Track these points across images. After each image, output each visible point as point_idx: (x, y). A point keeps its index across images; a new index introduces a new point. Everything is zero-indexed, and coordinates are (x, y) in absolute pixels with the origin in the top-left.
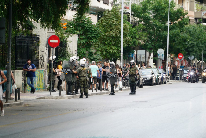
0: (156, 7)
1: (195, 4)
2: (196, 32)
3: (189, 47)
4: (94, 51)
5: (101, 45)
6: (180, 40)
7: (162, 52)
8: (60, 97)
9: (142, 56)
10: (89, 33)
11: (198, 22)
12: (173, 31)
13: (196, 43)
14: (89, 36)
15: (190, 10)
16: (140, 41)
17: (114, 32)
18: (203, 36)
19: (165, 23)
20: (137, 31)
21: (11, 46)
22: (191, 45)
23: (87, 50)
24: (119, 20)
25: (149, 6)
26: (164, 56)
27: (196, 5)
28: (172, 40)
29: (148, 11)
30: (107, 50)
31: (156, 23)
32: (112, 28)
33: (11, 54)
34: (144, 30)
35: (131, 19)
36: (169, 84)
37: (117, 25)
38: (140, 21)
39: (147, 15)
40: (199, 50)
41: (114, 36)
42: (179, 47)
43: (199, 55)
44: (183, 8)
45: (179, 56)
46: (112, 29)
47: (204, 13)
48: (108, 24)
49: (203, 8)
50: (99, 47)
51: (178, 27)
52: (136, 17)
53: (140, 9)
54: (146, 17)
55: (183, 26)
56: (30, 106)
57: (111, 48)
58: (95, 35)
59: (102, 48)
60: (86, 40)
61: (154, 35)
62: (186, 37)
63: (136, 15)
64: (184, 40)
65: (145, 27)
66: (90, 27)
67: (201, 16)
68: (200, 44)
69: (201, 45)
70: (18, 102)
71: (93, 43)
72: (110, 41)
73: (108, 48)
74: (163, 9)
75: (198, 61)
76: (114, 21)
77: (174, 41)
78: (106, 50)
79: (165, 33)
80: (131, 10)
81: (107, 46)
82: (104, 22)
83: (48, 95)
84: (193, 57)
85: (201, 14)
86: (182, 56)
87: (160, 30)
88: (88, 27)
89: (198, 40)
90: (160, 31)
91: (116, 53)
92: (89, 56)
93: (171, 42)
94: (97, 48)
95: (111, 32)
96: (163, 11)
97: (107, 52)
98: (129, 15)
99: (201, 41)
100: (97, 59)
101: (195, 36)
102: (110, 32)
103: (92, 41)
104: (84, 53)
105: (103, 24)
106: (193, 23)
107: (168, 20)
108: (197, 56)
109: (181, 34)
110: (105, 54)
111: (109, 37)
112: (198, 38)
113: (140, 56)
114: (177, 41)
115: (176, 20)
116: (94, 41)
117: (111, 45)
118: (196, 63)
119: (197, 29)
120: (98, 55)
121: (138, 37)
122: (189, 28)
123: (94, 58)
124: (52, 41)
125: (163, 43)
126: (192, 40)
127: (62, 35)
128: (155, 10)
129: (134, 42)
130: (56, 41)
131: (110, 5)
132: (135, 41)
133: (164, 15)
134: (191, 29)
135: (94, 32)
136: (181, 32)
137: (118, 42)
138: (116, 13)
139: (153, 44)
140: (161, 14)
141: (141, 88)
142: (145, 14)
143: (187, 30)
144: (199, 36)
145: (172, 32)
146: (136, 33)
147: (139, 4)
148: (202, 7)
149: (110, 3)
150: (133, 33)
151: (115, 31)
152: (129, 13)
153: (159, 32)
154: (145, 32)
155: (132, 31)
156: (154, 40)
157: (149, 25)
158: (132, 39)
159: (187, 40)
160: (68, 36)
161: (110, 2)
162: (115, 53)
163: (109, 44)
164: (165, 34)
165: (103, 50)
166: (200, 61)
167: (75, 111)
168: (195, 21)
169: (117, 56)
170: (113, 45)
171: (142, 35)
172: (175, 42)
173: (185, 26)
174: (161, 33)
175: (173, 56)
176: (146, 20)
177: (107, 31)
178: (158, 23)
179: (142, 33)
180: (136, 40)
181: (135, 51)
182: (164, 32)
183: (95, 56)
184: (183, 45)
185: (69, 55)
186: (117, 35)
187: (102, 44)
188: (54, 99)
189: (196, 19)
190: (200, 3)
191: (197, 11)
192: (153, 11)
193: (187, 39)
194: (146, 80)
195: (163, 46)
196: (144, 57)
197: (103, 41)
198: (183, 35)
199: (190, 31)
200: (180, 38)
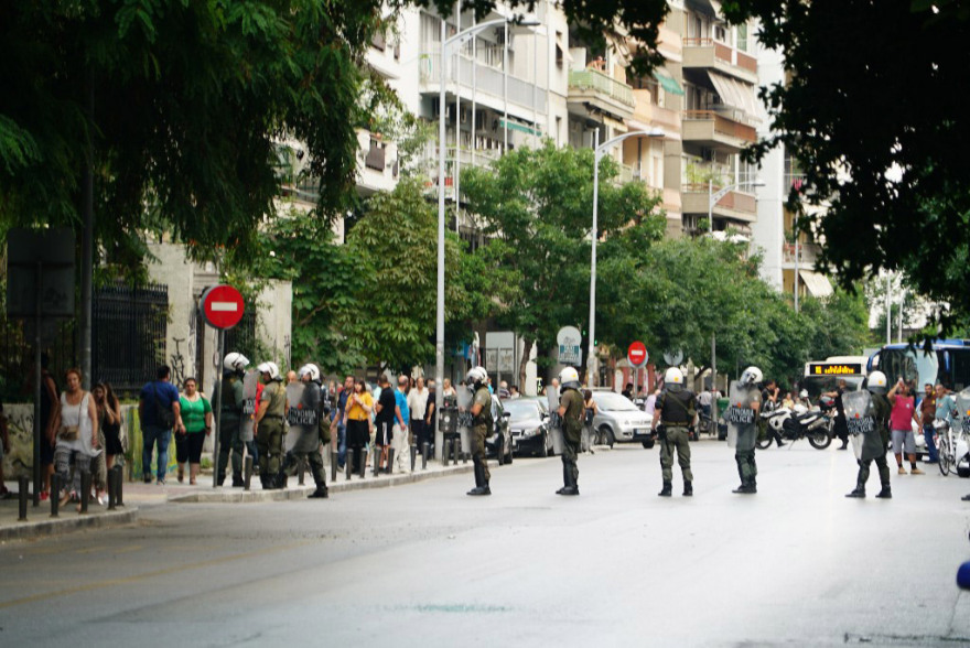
0: (549, 179)
1: (683, 164)
2: (692, 265)
3: (666, 320)
4: (337, 336)
5: (361, 316)
6: (636, 294)
7: (574, 340)
8: (248, 496)
9: (503, 353)
10: (324, 276)
11: (694, 228)
12: (609, 262)
13: (691, 307)
14: (324, 284)
15: (665, 186)
16: (496, 300)
17: (406, 268)
18: (715, 280)
19: (579, 236)
20: (484, 265)
21: (89, 323)
22: (673, 311)
23: (316, 332)
24: (424, 227)
25: (526, 174)
26: (580, 351)
27: (688, 168)
28: (607, 294)
29: (522, 193)
30: (381, 332)
31: (550, 235)
32: (401, 256)
33: (89, 350)
34: (508, 261)
35: (462, 220)
36: (601, 452)
37: (416, 244)
38: (492, 229)
39: (515, 207)
40: (701, 331)
41: (407, 283)
42: (630, 319)
43: (702, 349)
44: (642, 178)
45: (634, 352)
46: (399, 260)
47: (719, 197)
48: (384, 241)
49: (711, 177)
50: (353, 321)
51: (629, 250)
52: (476, 212)
53: (493, 185)
54: (515, 216)
55: (644, 246)
56: (160, 525)
57: (397, 326)
58: (344, 280)
59: (366, 326)
60: (313, 300)
61: (541, 279)
62: (655, 284)
63: (478, 208)
64: (650, 293)
65: (512, 250)
66: (328, 251)
67: (708, 206)
68: (706, 307)
69: (708, 313)
70: (120, 511)
71: (336, 307)
72: (395, 302)
73: (386, 326)
74: (576, 184)
75: (697, 370)
76: (407, 230)
77: (614, 298)
78: (378, 334)
79: (581, 270)
80: (460, 189)
81: (381, 319)
82: (372, 234)
83: (207, 490)
84: (681, 354)
85: (708, 199)
86: (644, 353)
87: (563, 259)
88: (320, 253)
89: (700, 293)
90: (562, 265)
91: (414, 343)
92: (320, 354)
93: (605, 303)
94: (348, 327)
95: (397, 272)
96: (573, 191)
97: (382, 341)
98: (452, 206)
99: (710, 298)
100: (350, 366)
101: (690, 281)
102: (394, 270)
103: (336, 303)
104: (309, 344)
105: (369, 242)
106: (676, 235)
107: (591, 225)
108: (696, 351)
109: (637, 272)
110: (374, 347)
111: (389, 287)
112: (699, 285)
113: (494, 352)
114: (624, 300)
115: (622, 225)
116: (343, 300)
117: (396, 315)
118: (691, 377)
119: (696, 254)
120: (354, 353)
121: (488, 284)
122: (664, 252)
123: (339, 363)
124: (216, 306)
125: (573, 305)
126: (677, 294)
127: (239, 283)
128: (545, 190)
129: (474, 305)
130: (232, 307)
131: (388, 172)
132: (478, 300)
133: (579, 205)
134: (674, 256)
135: (340, 272)
136: (638, 267)
137: (421, 305)
138: (411, 203)
139: (539, 311)
140: (566, 204)
141: (506, 467)
142: (508, 204)
143: (658, 259)
144: (703, 281)
145: (605, 267)
146: (480, 272)
147: (486, 166)
148: (709, 172)
149: (389, 166)
150: (470, 274)
151: (411, 265)
152: (454, 199)
153: (558, 266)
154: (513, 270)
155: (467, 264)
156: (542, 296)
157: (525, 243)
158: (467, 293)
159: (660, 293)
160: (262, 288)
161: (387, 161)
162: (410, 343)
163: (388, 313)
164: (581, 275)
165: (368, 335)
166: (705, 369)
167: (324, 540)
168: (684, 223)
169: (418, 352)
170: (404, 317)
171: (504, 279)
172: (619, 301)
173: (654, 245)
174: (568, 271)
175: (608, 353)
176: (514, 224)
177: (381, 265)
178: (556, 234)
179: (501, 273)
180: (481, 296)
181: (477, 334)
182: (579, 265)
183: (342, 356)
184: (646, 312)
185: (264, 354)
186: (416, 279)
187: (363, 313)
188: (229, 501)
189: (687, 217)
190: (700, 159)
191: (690, 187)
192: (537, 192)
193: (662, 290)
194: (520, 437)
195: (577, 318)
196: (509, 358)
197: (367, 303)
198: (646, 279)
199: (670, 263)
200: (634, 288)
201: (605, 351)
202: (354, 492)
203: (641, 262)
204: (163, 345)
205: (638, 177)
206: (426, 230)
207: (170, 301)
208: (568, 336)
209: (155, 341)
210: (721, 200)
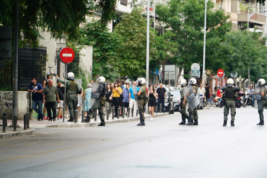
0: (189, 9)
1: (238, 3)
2: (241, 41)
3: (231, 61)
4: (109, 66)
5: (118, 59)
6: (220, 51)
7: (197, 68)
8: (76, 125)
9: (171, 73)
10: (105, 44)
11: (242, 27)
12: (210, 40)
13: (240, 56)
14: (104, 47)
15: (231, 11)
16: (168, 53)
17: (135, 41)
18: (250, 46)
19: (199, 30)
20: (164, 40)
21: (17, 61)
22: (234, 58)
23: (102, 65)
24: (142, 26)
25: (180, 7)
26: (200, 72)
27: (240, 5)
28: (210, 51)
29: (178, 14)
30: (126, 65)
31: (189, 29)
32: (133, 37)
33: (17, 71)
34: (173, 39)
35: (156, 24)
36: (207, 110)
37: (139, 32)
38: (167, 27)
39: (176, 19)
40: (244, 65)
41: (135, 47)
42: (218, 60)
43: (245, 72)
44: (223, 8)
45: (219, 73)
46: (133, 38)
47: (251, 16)
48: (127, 31)
49: (248, 8)
50: (115, 61)
51: (218, 35)
52: (161, 21)
53: (168, 11)
54: (176, 22)
55: (223, 33)
56: (43, 136)
57: (132, 62)
58: (112, 46)
59: (120, 63)
60: (100, 53)
61: (185, 46)
62: (227, 48)
63: (162, 19)
64: (225, 51)
65: (175, 35)
66: (106, 35)
67: (247, 19)
68: (246, 56)
69: (247, 58)
70: (28, 130)
71: (109, 56)
72: (131, 54)
73: (127, 63)
74: (198, 10)
75: (243, 80)
76: (135, 27)
77: (212, 53)
78: (125, 65)
79: (200, 42)
80: (156, 12)
81: (126, 60)
82: (123, 29)
83: (61, 123)
84: (237, 74)
85: (247, 16)
86: (223, 73)
87: (194, 38)
88: (103, 35)
89: (244, 51)
90: (193, 40)
91: (138, 69)
92: (103, 73)
93: (209, 55)
94: (114, 63)
95: (132, 43)
96: (197, 13)
97: (126, 68)
98: (153, 18)
99: (247, 53)
100: (114, 78)
101: (240, 47)
102: (131, 42)
103: (109, 54)
104: (99, 69)
105: (121, 32)
106: (235, 29)
107: (204, 26)
108: (242, 72)
109: (221, 43)
110: (123, 70)
111: (129, 48)
112: (244, 48)
113: (168, 72)
114: (216, 53)
115: (215, 26)
116: (112, 53)
117: (131, 59)
118: (240, 82)
119: (242, 36)
120: (116, 72)
121: (165, 47)
122: (231, 36)
123: (110, 76)
124: (64, 55)
125: (197, 55)
126: (236, 51)
127: (73, 47)
128: (187, 13)
129: (160, 55)
130: (70, 55)
131: (129, 6)
132: (162, 53)
133: (199, 18)
134: (234, 37)
135: (111, 43)
136: (221, 41)
137: (141, 55)
138: (137, 17)
139: (185, 57)
140: (195, 18)
141: (171, 115)
142: (173, 18)
143: (229, 39)
144: (245, 47)
145: (209, 41)
146: (162, 43)
147: (165, 4)
148: (248, 6)
149: (129, 3)
150: (159, 43)
151: (137, 40)
152: (153, 16)
153: (191, 41)
154: (175, 42)
155: (158, 40)
156: (185, 52)
157: (180, 32)
158: (158, 51)
159: (229, 51)
160: (82, 48)
161: (128, 2)
162: (136, 69)
163: (128, 58)
164: (200, 44)
165: (121, 66)
166: (246, 79)
167: (103, 141)
168: (238, 25)
169: (140, 72)
170: (134, 59)
171: (171, 46)
172: (214, 54)
173: (227, 33)
174: (195, 43)
175: (210, 73)
176: (175, 25)
177: (126, 40)
178: (191, 29)
179: (170, 43)
180: (163, 52)
181: (161, 66)
182: (199, 41)
183: (111, 74)
184: (224, 58)
185: (82, 73)
186: (139, 45)
187: (119, 58)
188: (69, 127)
189: (239, 23)
190: (244, 1)
191: (241, 12)
192: (184, 14)
193: (230, 50)
194: (177, 104)
195: (199, 60)
196: (173, 75)
197: (121, 54)
198: (224, 46)
199: (233, 40)
200: (219, 49)
201: (209, 72)
202: (115, 124)
203: (222, 39)
204: (45, 69)
205: (221, 8)
206: (143, 27)
207: (47, 53)
208: (195, 67)
209: (42, 68)
210: (252, 16)
